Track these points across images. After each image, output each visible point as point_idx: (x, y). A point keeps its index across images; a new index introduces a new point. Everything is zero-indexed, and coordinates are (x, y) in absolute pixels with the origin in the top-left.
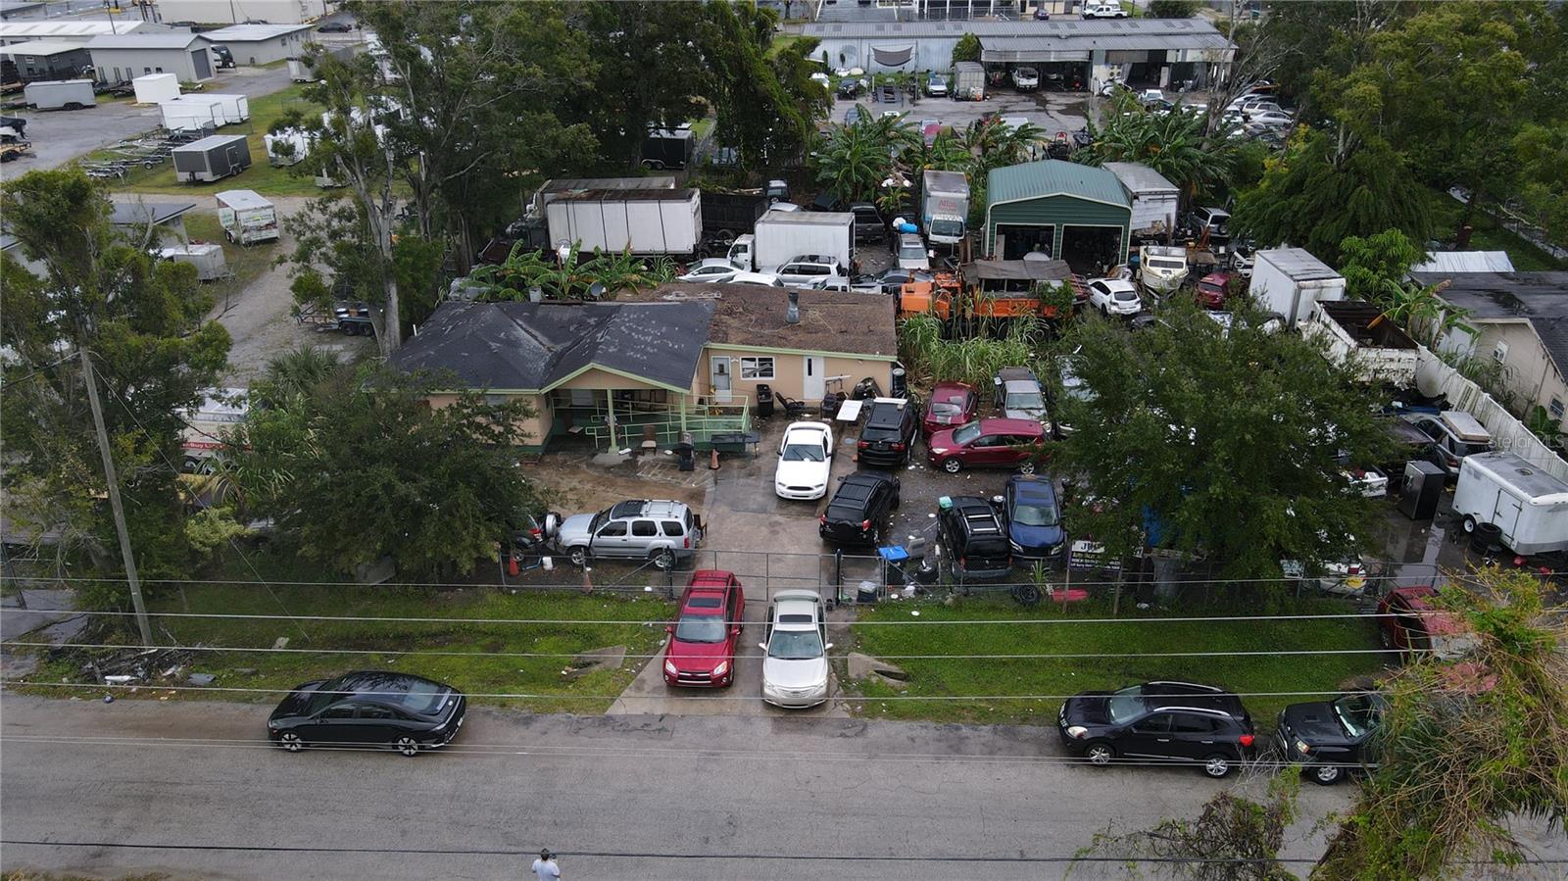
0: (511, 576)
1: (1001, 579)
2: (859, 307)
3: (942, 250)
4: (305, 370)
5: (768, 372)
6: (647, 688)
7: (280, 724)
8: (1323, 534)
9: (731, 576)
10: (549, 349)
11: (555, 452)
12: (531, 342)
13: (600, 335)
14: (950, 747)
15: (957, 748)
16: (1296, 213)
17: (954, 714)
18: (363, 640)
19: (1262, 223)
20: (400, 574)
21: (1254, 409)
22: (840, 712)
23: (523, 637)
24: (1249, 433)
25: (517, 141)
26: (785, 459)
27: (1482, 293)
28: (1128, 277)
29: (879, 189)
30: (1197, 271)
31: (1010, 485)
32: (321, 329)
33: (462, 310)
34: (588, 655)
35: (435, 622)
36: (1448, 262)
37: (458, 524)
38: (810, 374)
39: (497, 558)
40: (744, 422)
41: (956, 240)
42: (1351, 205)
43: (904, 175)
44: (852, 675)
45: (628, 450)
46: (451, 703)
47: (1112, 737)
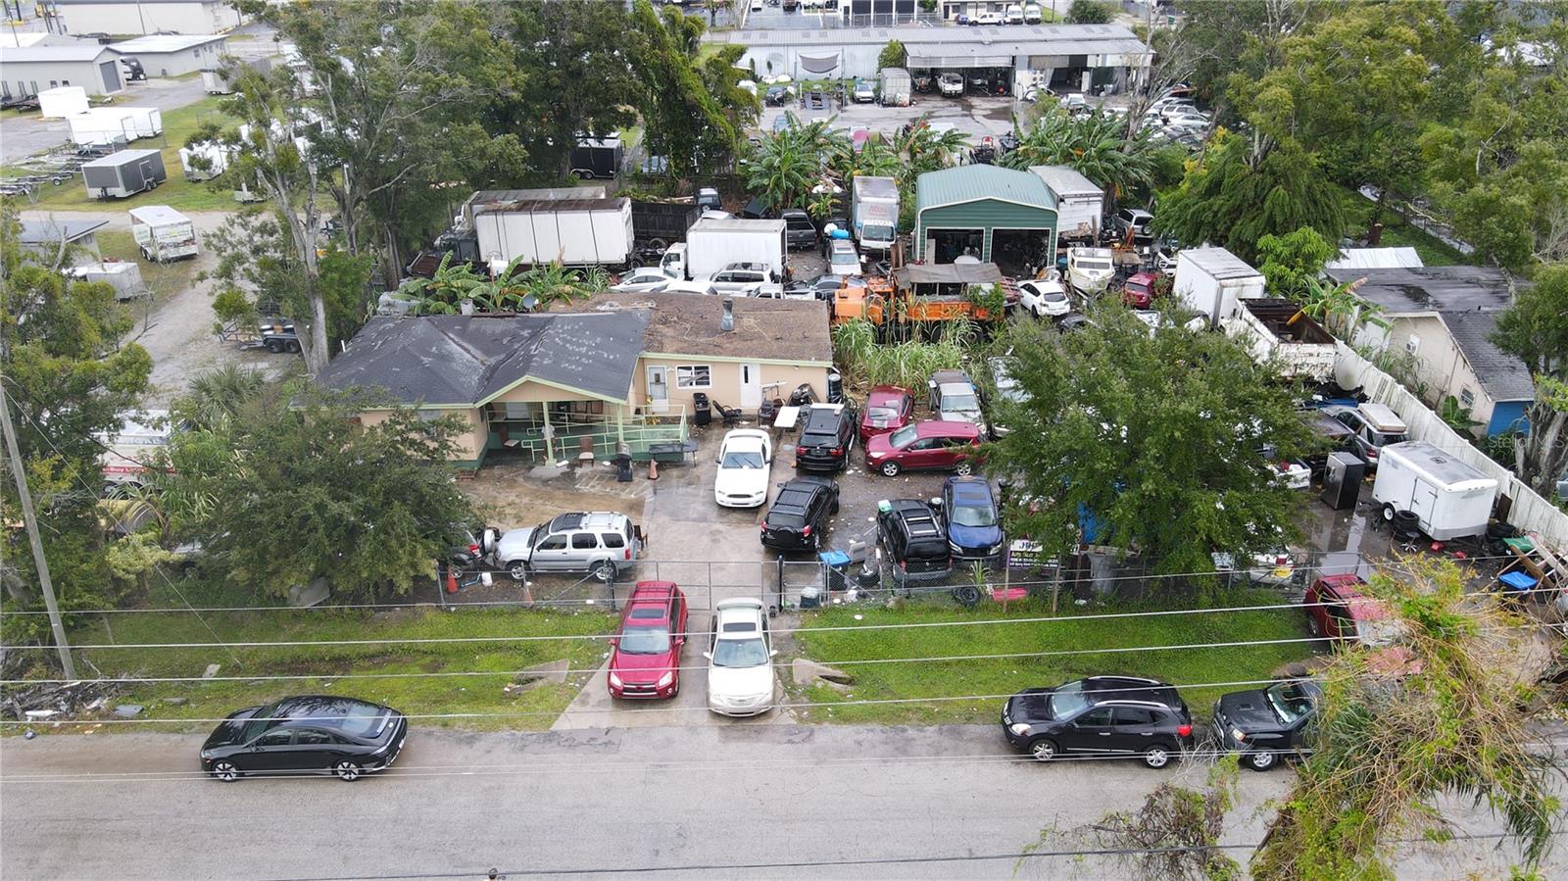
0: (449, 593)
1: (942, 581)
2: (792, 314)
3: (875, 255)
4: (232, 390)
5: (704, 381)
6: (592, 701)
7: (213, 754)
8: (1251, 526)
9: (674, 586)
10: (482, 362)
11: (492, 466)
12: (464, 357)
13: (534, 347)
14: (897, 749)
15: (903, 750)
16: (1215, 214)
17: (899, 716)
18: (298, 665)
19: (1184, 223)
20: (335, 596)
21: (1183, 407)
22: (786, 718)
23: (464, 655)
24: (1178, 430)
25: (444, 153)
26: (724, 467)
27: (1394, 288)
28: (1057, 278)
29: (810, 195)
30: (1124, 272)
31: (948, 487)
32: (245, 347)
33: (392, 325)
34: (531, 671)
35: (374, 643)
36: (1361, 258)
37: (394, 543)
38: (746, 381)
39: (434, 576)
40: (682, 431)
41: (887, 245)
42: (1267, 204)
43: (835, 181)
44: (797, 680)
45: (566, 462)
46: (391, 725)
47: (1055, 733)
